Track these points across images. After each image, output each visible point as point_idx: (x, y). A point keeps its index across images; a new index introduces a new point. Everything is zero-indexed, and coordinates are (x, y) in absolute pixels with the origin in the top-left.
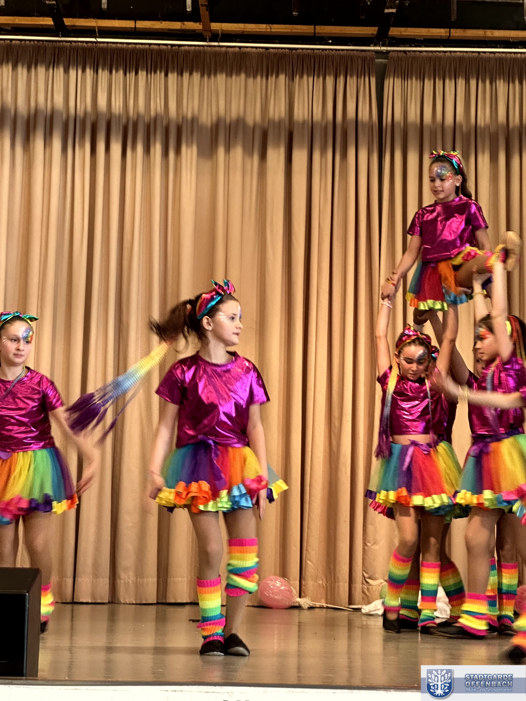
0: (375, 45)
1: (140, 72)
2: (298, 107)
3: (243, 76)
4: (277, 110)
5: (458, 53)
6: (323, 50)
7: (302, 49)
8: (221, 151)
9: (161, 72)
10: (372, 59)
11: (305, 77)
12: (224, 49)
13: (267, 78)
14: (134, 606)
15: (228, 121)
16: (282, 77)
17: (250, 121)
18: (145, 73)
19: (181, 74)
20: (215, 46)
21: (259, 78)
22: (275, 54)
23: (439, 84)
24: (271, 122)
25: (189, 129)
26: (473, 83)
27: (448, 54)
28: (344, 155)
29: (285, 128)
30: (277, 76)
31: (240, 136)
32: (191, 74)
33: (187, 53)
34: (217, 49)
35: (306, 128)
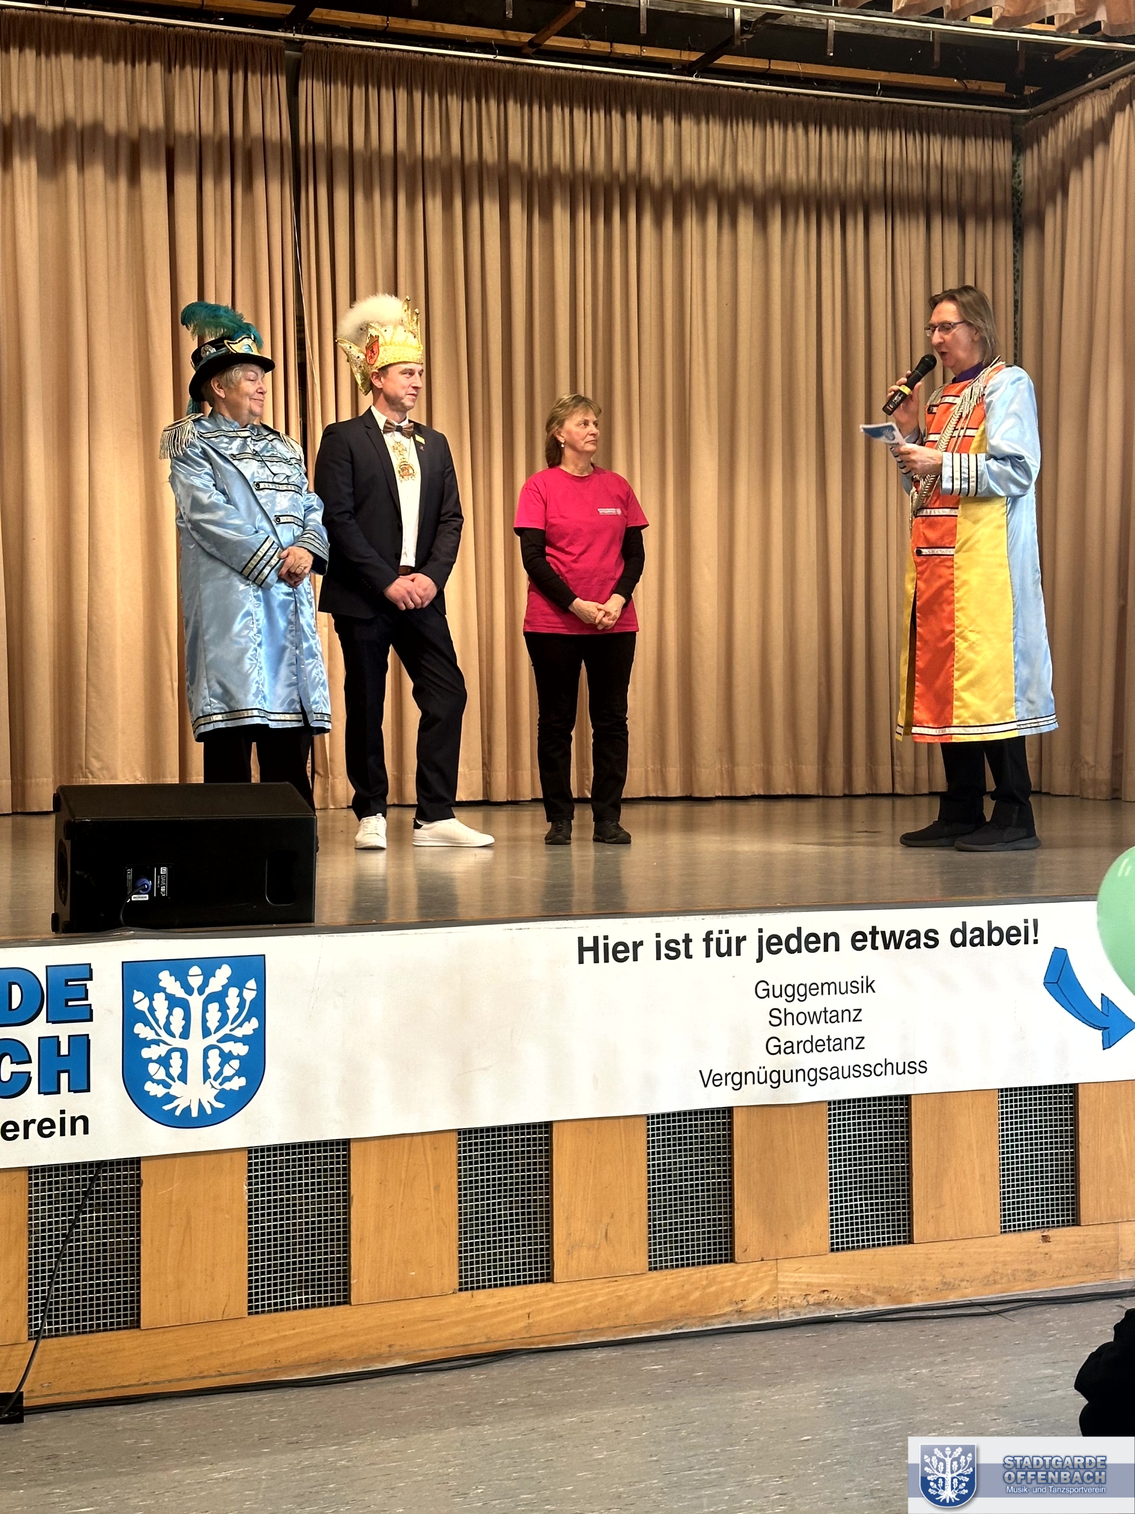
0: (286, 31)
2: (180, 113)
3: (98, 59)
4: (150, 114)
6: (212, 30)
8: (72, 168)
10: (283, 51)
11: (188, 67)
13: (134, 66)
15: (81, 125)
16: (156, 66)
17: (111, 128)
21: (122, 64)
23: (373, 93)
24: (143, 131)
25: (23, 134)
26: (417, 96)
27: (384, 52)
28: (249, 186)
29: (163, 143)
30: (149, 64)
31: (98, 149)
32: (22, 50)
34: (59, 16)
35: (193, 147)
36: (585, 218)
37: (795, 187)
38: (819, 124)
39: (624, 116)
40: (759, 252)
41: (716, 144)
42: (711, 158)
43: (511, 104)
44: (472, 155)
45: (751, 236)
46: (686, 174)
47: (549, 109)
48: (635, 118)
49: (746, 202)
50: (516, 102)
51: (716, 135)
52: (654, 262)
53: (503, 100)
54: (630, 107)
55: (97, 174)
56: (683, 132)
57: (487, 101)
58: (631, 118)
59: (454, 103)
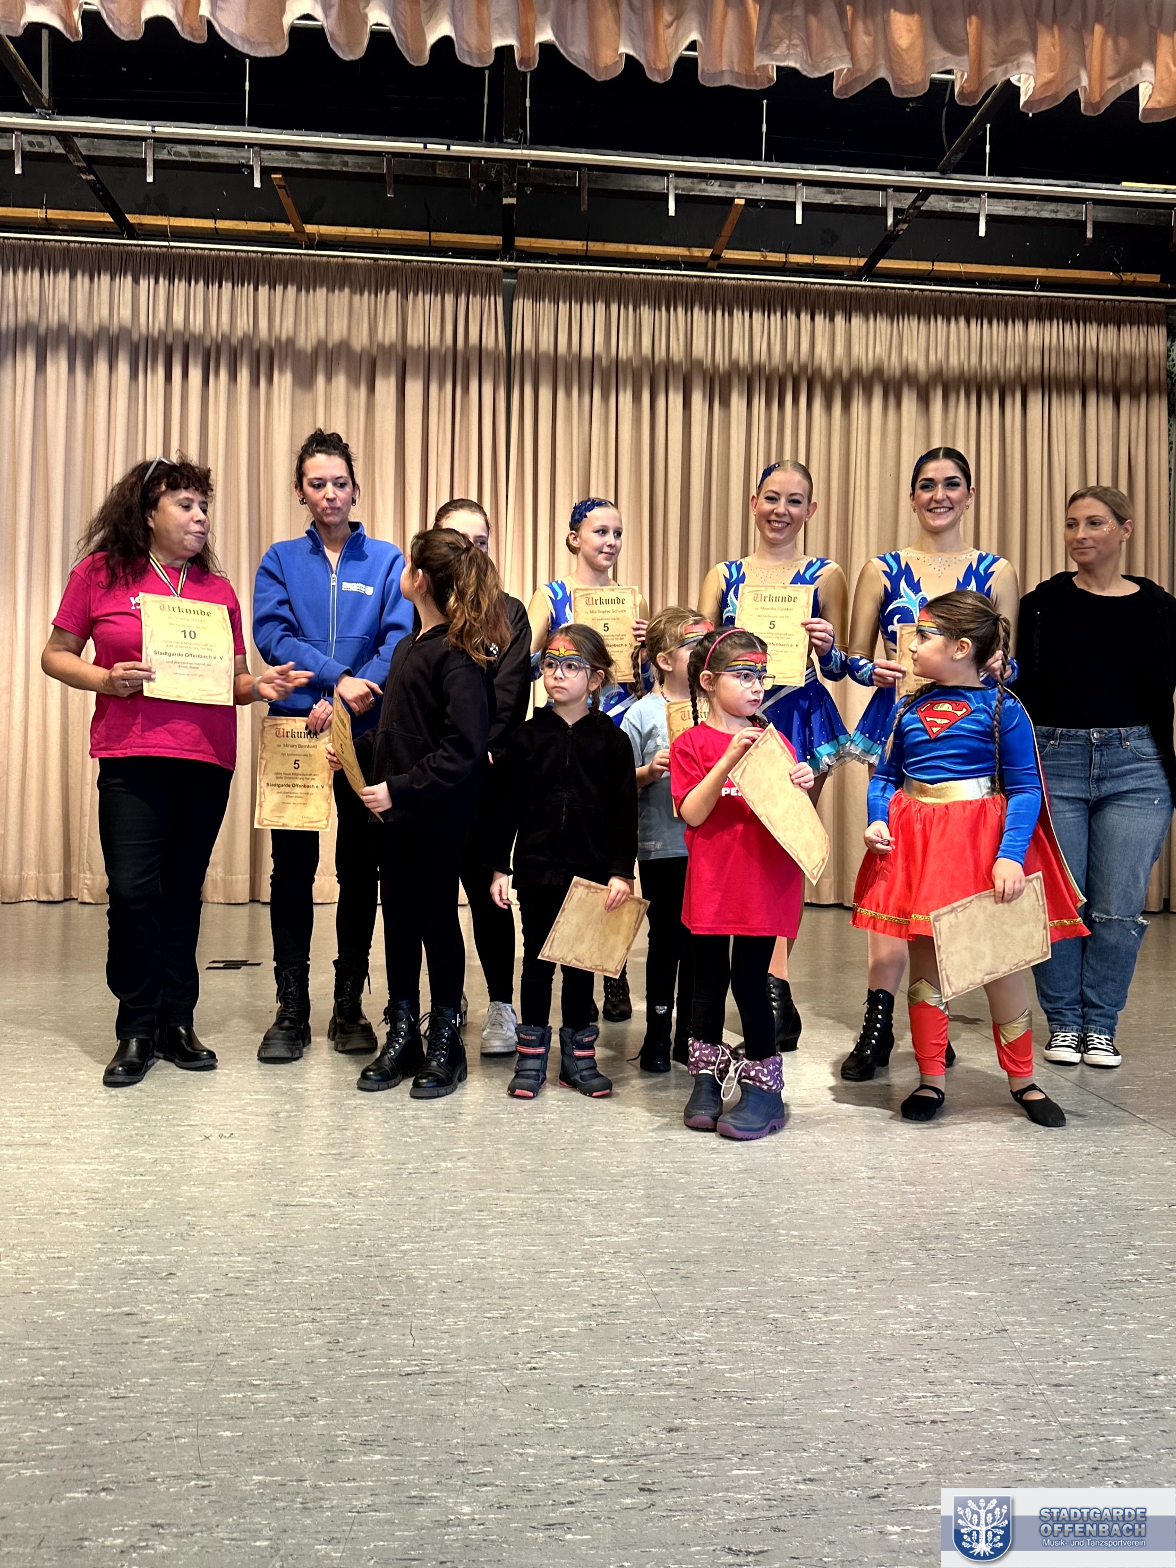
0: (502, 260)
1: (224, 283)
2: (413, 330)
3: (347, 290)
4: (387, 333)
5: (598, 273)
6: (442, 263)
7: (417, 261)
8: (321, 380)
9: (249, 284)
10: (499, 277)
11: (420, 294)
12: (325, 259)
13: (376, 296)
14: (222, 906)
15: (330, 345)
16: (393, 294)
17: (356, 346)
18: (230, 285)
19: (273, 287)
20: (314, 255)
21: (366, 294)
22: (385, 267)
23: (576, 308)
24: (381, 347)
25: (284, 352)
26: (614, 308)
27: (586, 273)
28: (466, 390)
29: (397, 356)
30: (387, 293)
31: (343, 364)
32: (285, 288)
33: (281, 262)
34: (317, 258)
35: (422, 356)
36: (759, 403)
37: (957, 372)
38: (980, 317)
39: (798, 317)
40: (921, 430)
41: (883, 337)
42: (877, 350)
43: (696, 310)
44: (661, 354)
45: (914, 414)
46: (854, 363)
47: (731, 314)
48: (809, 318)
49: (910, 385)
50: (701, 309)
51: (883, 331)
52: (824, 440)
53: (689, 308)
54: (803, 309)
55: (340, 381)
56: (853, 328)
57: (675, 309)
58: (805, 318)
59: (645, 312)
